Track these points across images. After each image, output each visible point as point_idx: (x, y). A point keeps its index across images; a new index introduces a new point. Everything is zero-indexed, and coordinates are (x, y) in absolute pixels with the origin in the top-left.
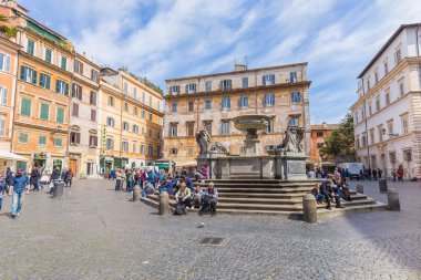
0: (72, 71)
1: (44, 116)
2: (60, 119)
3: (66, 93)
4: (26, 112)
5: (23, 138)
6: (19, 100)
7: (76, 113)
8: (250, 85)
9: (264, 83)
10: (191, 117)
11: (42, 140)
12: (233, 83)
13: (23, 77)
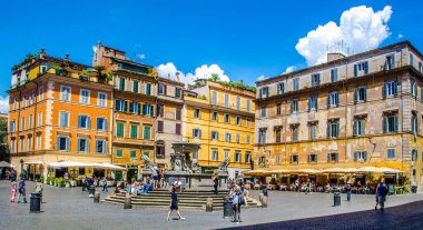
0: (156, 95)
1: (134, 135)
2: (147, 136)
3: (152, 114)
4: (120, 134)
5: (119, 154)
6: (116, 125)
7: (160, 129)
8: (339, 78)
9: (355, 73)
10: (279, 122)
11: (133, 154)
12: (321, 78)
13: (117, 108)
